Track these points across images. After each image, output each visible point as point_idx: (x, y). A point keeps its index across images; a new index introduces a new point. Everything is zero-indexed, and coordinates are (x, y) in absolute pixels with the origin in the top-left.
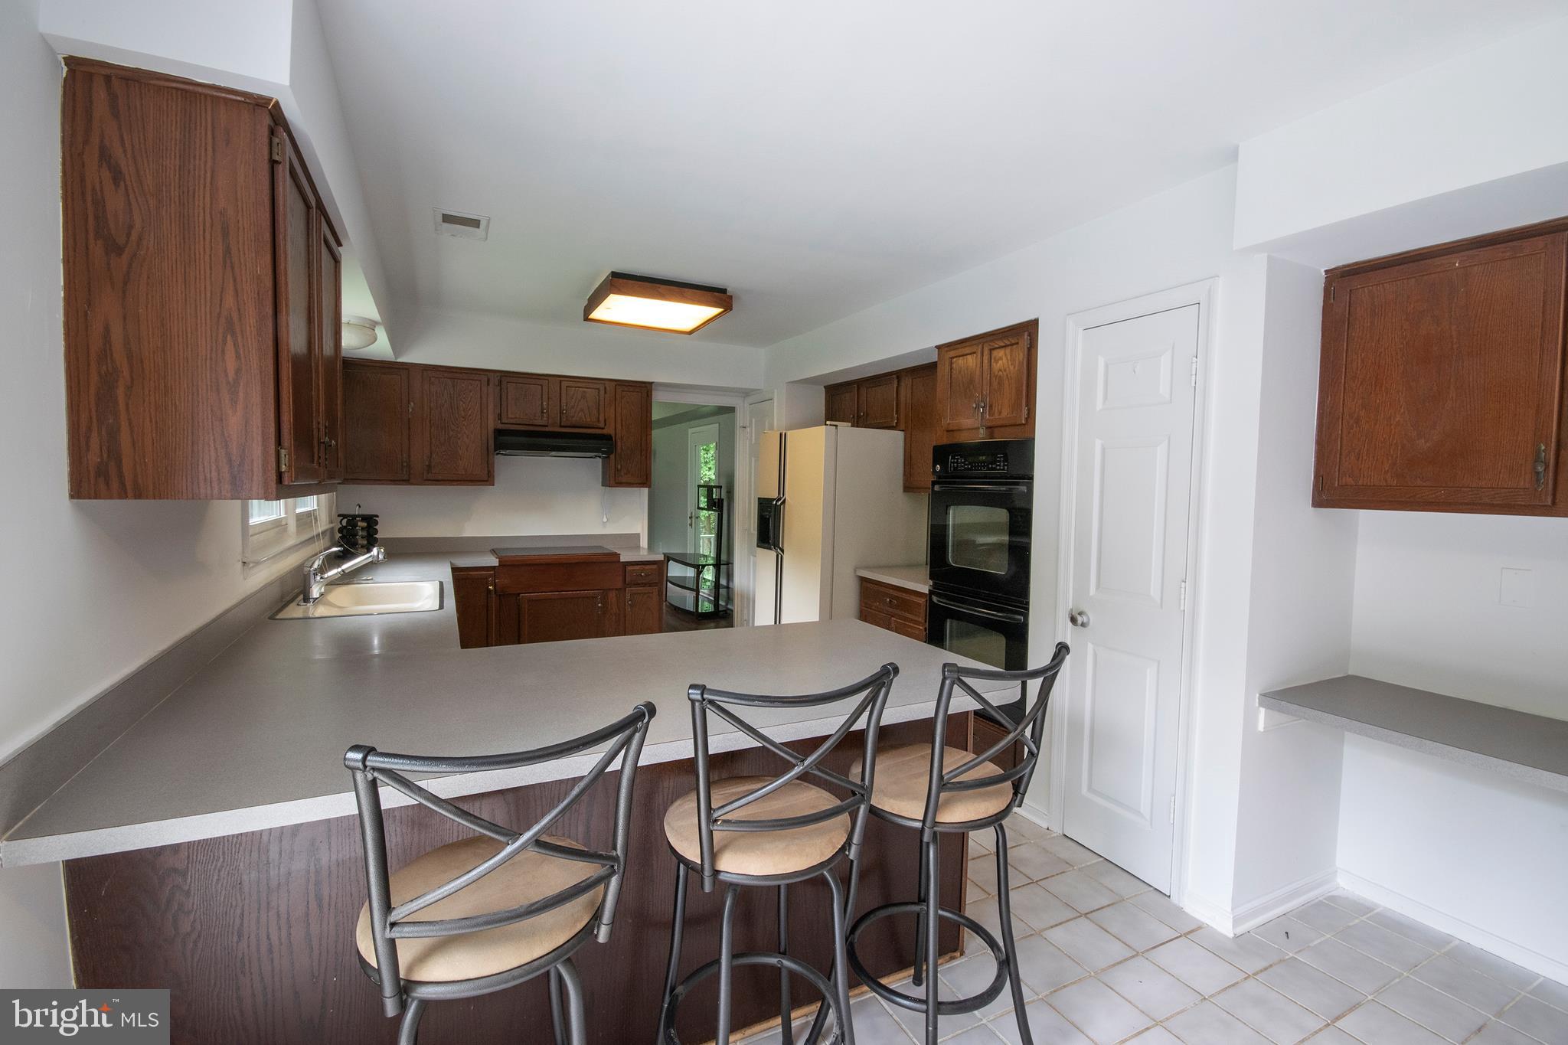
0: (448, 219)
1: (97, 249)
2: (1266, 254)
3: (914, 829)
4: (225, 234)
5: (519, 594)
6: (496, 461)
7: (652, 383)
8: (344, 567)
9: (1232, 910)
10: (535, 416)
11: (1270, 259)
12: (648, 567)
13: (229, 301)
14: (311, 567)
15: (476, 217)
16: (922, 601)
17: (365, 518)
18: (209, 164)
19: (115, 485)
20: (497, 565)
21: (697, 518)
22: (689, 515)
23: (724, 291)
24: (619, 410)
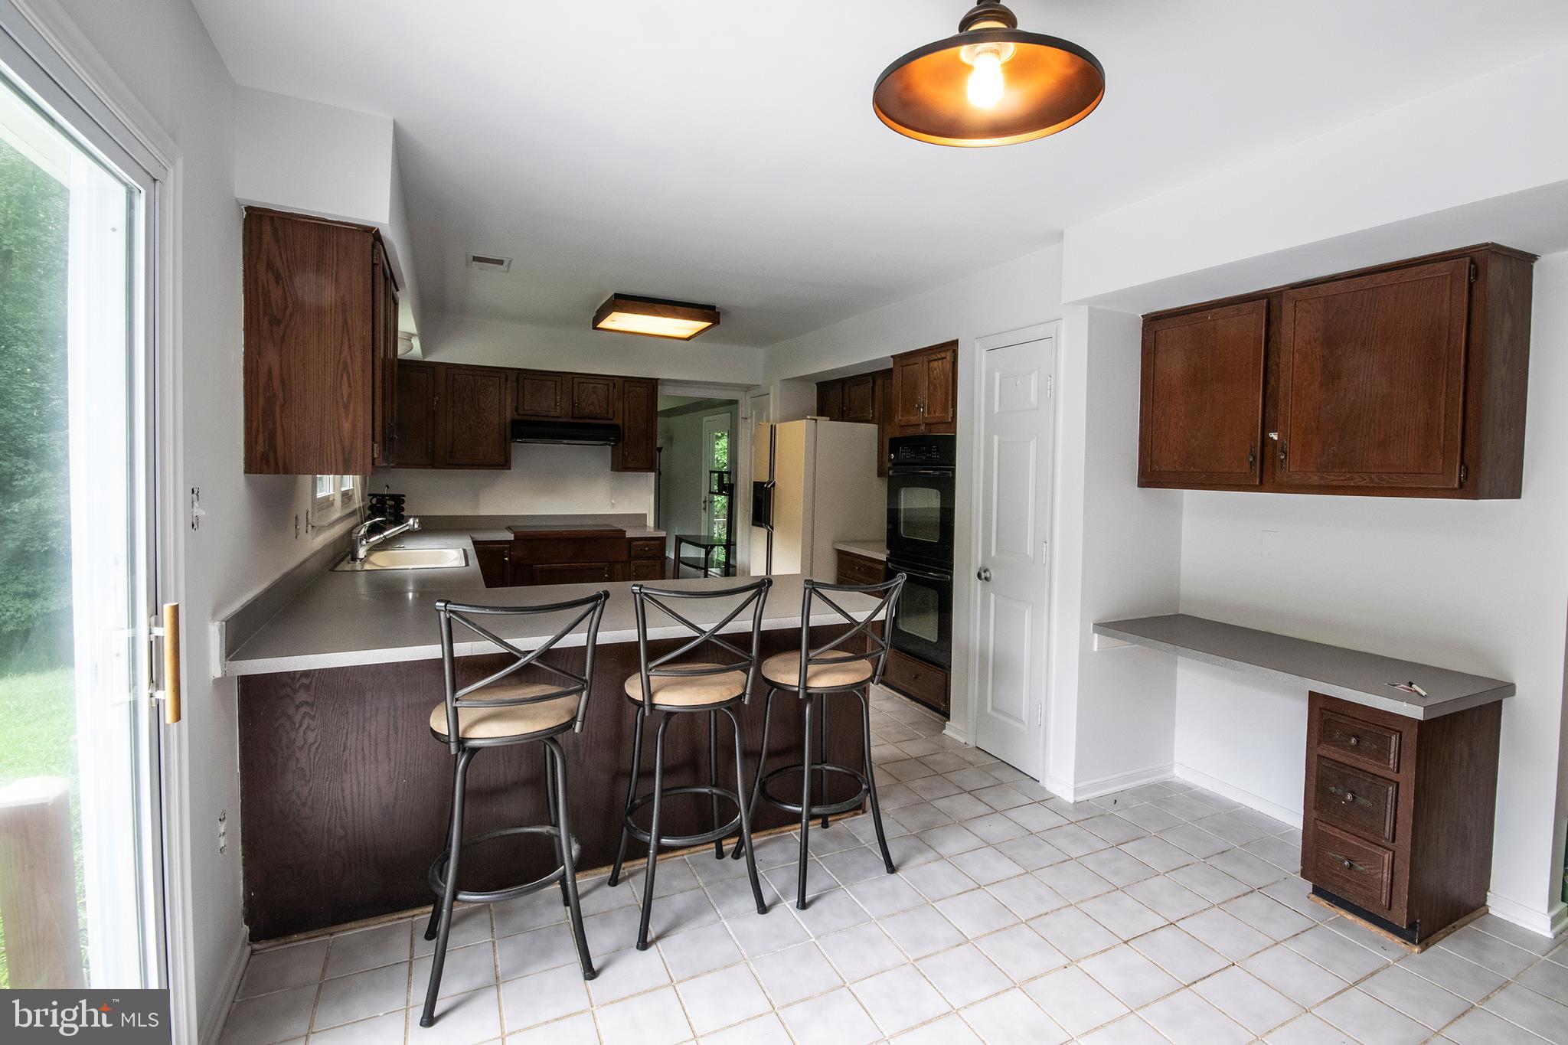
0: (475, 259)
1: (265, 323)
2: (1087, 307)
3: (793, 692)
4: (344, 312)
5: (532, 566)
6: (512, 447)
7: (658, 379)
8: (386, 534)
9: (1075, 783)
10: (549, 408)
11: (1090, 309)
12: (652, 542)
13: (346, 352)
14: (358, 533)
15: (500, 259)
16: (881, 567)
17: (393, 497)
18: (334, 269)
19: (272, 465)
20: (513, 539)
21: (711, 502)
22: (703, 500)
23: (712, 308)
24: (626, 404)
